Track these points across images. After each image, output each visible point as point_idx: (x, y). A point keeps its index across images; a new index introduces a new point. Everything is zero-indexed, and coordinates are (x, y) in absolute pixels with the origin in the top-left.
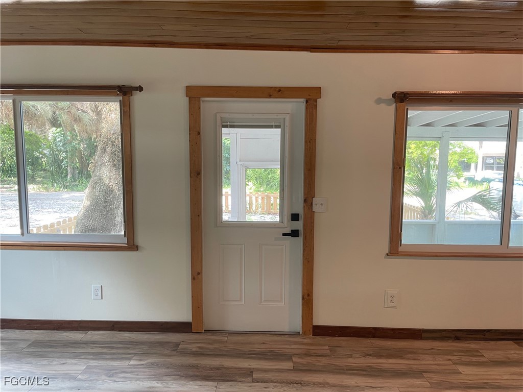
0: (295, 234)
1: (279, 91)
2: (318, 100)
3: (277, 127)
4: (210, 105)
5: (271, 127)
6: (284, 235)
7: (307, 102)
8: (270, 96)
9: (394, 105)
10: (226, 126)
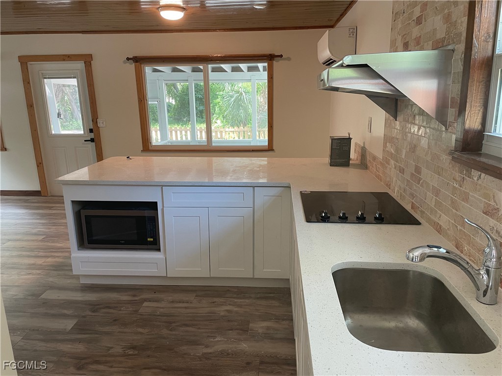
0: (92, 140)
1: (69, 57)
2: (92, 62)
3: (74, 78)
4: (34, 66)
5: (71, 78)
6: (85, 141)
7: (85, 63)
8: (64, 60)
9: (134, 64)
10: (46, 78)
